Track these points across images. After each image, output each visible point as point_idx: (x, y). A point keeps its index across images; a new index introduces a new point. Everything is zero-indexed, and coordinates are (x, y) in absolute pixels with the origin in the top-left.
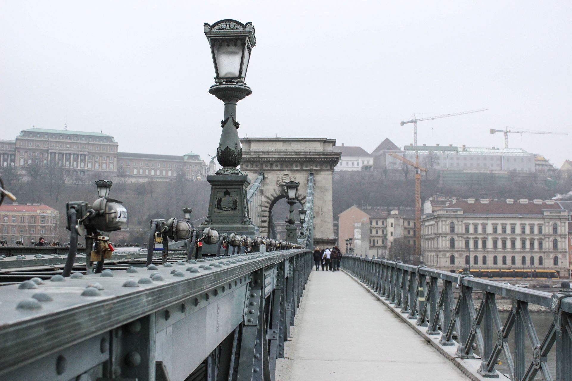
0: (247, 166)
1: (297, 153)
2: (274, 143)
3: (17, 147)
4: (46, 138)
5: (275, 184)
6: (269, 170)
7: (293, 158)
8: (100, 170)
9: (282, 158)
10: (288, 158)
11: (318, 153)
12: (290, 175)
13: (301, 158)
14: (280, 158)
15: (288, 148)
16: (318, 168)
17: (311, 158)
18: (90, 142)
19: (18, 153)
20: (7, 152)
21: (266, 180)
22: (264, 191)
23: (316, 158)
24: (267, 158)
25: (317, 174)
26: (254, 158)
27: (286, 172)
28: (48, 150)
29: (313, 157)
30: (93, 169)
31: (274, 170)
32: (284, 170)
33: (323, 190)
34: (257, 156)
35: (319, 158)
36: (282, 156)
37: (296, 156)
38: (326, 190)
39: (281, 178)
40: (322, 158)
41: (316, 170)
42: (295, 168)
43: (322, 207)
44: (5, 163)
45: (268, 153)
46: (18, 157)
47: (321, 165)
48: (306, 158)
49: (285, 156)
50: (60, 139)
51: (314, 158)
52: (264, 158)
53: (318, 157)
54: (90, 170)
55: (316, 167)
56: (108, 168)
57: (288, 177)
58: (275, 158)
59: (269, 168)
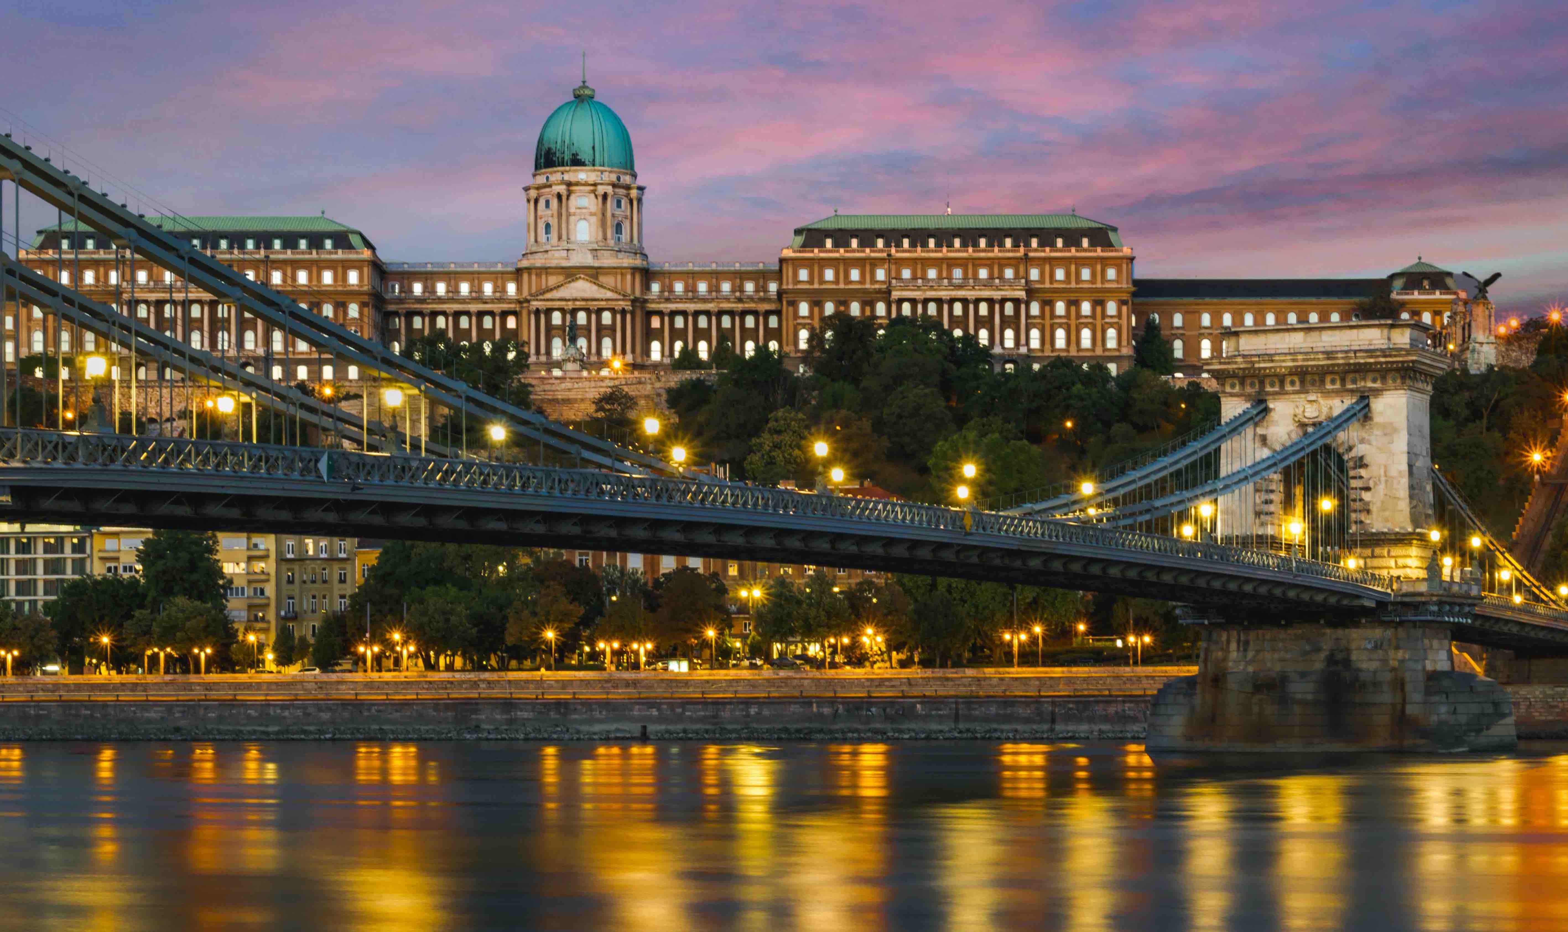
0: (1233, 386)
1: (1329, 355)
2: (1286, 335)
3: (784, 287)
4: (881, 251)
5: (1291, 421)
6: (1276, 393)
7: (1323, 366)
8: (1073, 352)
9: (1301, 367)
10: (1312, 366)
11: (1370, 352)
12: (1321, 400)
13: (1338, 365)
14: (1297, 367)
15: (1314, 345)
16: (1378, 385)
17: (1359, 364)
18: (1031, 254)
19: (791, 309)
20: (751, 306)
21: (1272, 414)
22: (1269, 438)
23: (1371, 364)
24: (1270, 368)
25: (1376, 396)
26: (1244, 369)
27: (1312, 397)
28: (889, 292)
29: (1362, 361)
30: (1048, 353)
31: (1287, 393)
32: (1307, 392)
33: (1389, 431)
34: (1249, 366)
35: (1376, 363)
36: (1300, 363)
37: (1329, 362)
38: (1395, 430)
39: (1302, 409)
40: (1381, 363)
41: (1371, 390)
42: (1329, 386)
43: (1385, 467)
44: (750, 346)
45: (1270, 357)
46: (791, 323)
47: (1384, 379)
48: (1349, 364)
49: (1305, 363)
50: (928, 251)
51: (1366, 364)
52: (1265, 369)
53: (1372, 360)
54: (1039, 354)
55: (1374, 380)
56: (1099, 343)
57: (1315, 405)
58: (1286, 367)
59: (1277, 389)
